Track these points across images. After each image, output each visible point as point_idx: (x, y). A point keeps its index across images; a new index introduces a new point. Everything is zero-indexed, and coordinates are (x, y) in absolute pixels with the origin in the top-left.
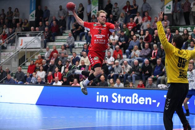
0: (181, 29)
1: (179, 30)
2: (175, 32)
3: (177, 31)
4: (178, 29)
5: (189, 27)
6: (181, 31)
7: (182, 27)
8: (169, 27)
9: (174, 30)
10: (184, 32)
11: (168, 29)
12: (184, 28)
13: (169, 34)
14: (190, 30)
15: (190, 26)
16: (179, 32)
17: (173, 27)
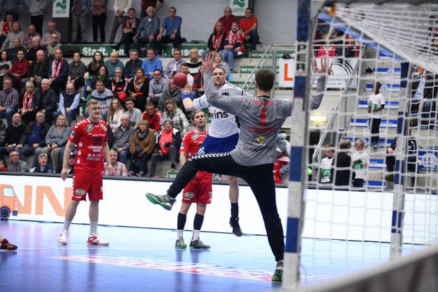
0: (86, 51)
1: (82, 52)
2: (72, 56)
3: (77, 54)
4: (79, 51)
5: (103, 47)
6: (86, 54)
7: (88, 47)
8: (59, 45)
9: (72, 51)
10: (96, 57)
11: (58, 51)
12: (92, 49)
13: (59, 60)
14: (105, 52)
15: (104, 45)
16: (82, 56)
17: (69, 45)
